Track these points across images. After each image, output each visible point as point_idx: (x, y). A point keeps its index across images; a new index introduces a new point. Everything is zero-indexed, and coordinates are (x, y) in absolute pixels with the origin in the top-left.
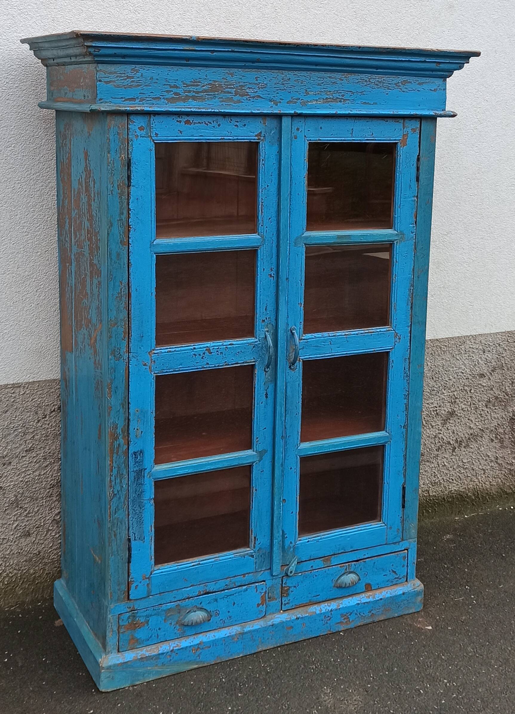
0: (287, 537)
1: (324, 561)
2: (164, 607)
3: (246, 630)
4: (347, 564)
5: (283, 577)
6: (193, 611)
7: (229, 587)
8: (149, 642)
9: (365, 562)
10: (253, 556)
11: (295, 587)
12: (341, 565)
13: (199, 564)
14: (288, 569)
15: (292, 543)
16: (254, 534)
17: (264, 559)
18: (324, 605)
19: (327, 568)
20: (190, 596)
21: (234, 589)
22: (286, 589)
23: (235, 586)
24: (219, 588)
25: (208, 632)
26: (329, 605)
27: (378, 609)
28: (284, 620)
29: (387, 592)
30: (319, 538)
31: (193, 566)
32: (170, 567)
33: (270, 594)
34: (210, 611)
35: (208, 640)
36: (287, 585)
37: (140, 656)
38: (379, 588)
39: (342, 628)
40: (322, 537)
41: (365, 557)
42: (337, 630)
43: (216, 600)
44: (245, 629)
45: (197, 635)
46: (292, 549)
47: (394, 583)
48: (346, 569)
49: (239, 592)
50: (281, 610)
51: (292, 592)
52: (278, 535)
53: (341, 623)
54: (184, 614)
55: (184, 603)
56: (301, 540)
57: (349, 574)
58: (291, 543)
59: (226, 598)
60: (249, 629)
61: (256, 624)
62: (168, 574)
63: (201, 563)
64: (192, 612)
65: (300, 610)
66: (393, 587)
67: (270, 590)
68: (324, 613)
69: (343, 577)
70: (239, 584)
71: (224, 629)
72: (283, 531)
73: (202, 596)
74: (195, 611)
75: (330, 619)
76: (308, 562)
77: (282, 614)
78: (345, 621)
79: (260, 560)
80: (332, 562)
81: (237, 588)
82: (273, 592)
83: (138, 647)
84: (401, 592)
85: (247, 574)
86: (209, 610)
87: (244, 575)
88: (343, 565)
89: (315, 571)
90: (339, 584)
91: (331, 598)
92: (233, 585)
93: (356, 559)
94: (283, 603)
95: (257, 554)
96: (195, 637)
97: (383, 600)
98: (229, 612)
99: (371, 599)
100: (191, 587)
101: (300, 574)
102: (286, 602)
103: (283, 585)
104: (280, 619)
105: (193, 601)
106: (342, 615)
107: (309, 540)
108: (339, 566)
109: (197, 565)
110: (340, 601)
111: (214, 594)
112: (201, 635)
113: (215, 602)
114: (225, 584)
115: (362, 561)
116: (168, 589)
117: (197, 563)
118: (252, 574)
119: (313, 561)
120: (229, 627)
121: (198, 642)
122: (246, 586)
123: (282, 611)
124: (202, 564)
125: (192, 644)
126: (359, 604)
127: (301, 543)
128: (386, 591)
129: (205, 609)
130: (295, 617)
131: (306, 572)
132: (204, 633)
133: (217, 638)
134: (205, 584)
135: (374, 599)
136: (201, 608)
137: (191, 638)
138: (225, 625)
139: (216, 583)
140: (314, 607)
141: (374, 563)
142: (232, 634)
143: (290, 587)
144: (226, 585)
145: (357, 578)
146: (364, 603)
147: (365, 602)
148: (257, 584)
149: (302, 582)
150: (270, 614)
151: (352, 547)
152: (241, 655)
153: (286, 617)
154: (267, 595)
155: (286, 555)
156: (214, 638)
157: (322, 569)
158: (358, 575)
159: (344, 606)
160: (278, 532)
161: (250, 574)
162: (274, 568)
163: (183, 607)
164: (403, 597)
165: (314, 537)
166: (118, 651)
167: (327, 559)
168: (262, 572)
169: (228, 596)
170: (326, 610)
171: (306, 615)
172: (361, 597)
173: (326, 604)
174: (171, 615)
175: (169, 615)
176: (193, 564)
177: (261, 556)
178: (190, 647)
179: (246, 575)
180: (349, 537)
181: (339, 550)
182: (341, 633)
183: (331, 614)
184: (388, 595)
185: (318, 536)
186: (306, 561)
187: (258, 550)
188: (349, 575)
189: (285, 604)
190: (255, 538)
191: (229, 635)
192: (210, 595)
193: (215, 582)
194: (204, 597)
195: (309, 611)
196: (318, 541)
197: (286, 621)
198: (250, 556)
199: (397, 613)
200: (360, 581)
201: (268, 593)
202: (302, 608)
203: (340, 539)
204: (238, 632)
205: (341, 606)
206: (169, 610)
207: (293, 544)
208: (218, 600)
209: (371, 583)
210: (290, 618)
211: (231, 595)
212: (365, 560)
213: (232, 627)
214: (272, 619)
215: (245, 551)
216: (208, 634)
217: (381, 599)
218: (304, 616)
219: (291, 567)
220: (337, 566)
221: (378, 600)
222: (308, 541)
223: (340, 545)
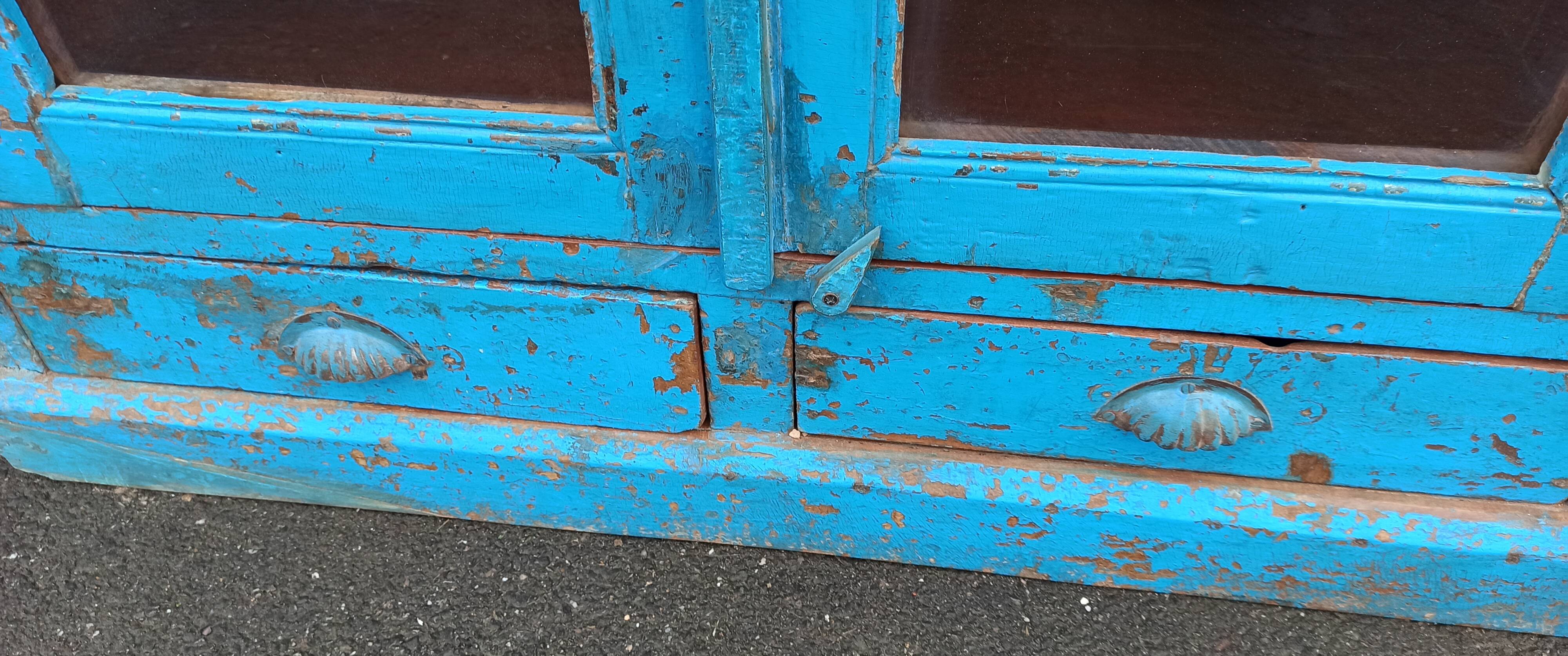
0: (814, 116)
1: (1055, 291)
2: (174, 267)
3: (595, 458)
4: (1202, 343)
5: (795, 304)
6: (321, 319)
7: (497, 273)
8: (160, 375)
9: (1325, 359)
10: (609, 167)
11: (867, 362)
12: (1162, 338)
13: (293, 129)
14: (816, 280)
15: (851, 157)
16: (602, 49)
17: (681, 196)
18: (1022, 472)
19: (1067, 328)
20: (296, 257)
21: (518, 288)
22: (813, 356)
23: (524, 277)
24: (441, 264)
25: (426, 416)
26: (1049, 480)
27: (1325, 571)
28: (791, 474)
29: (1412, 524)
30: (1044, 168)
31: (261, 128)
32: (133, 105)
33: (729, 356)
34: (416, 344)
35: (417, 444)
36: (821, 343)
37: (120, 413)
38: (1377, 489)
39: (1100, 578)
40: (1065, 169)
41: (1338, 336)
42: (1072, 576)
43: (435, 310)
44: (591, 454)
45: (373, 413)
46: (850, 189)
47: (1487, 488)
48: (1191, 363)
49: (546, 309)
50: (796, 427)
51: (849, 377)
52: (740, 91)
53: (1098, 561)
54: (288, 321)
55: (268, 279)
56: (916, 154)
57: (1201, 388)
58: (845, 153)
59: (483, 313)
60: (610, 459)
61: (649, 448)
62: (134, 135)
63: (301, 123)
64: (321, 325)
65: (882, 453)
66: (1460, 510)
67: (728, 338)
68: (1007, 508)
69: (1159, 393)
70: (550, 275)
71: (496, 422)
72: (790, 78)
73: (355, 274)
74: (334, 325)
75: (1038, 535)
76: (954, 272)
77: (797, 443)
78: (1121, 563)
79: (656, 198)
80: (1106, 308)
81: (537, 289)
82: (747, 353)
83: (121, 375)
84: (1505, 547)
85: (589, 239)
86: (410, 339)
87: (571, 242)
88: (1175, 339)
89: (986, 323)
90: (1129, 417)
91: (1072, 453)
92: (514, 271)
93: (1272, 333)
94: (803, 406)
95: (639, 163)
96: (364, 413)
97: (1368, 548)
98: (509, 370)
99: (1300, 526)
100: (290, 223)
101: (896, 316)
102: (816, 408)
103: (799, 340)
104: (771, 465)
105: (315, 283)
106: (1110, 540)
107: (975, 164)
108: (1151, 337)
109: (281, 128)
110: (1114, 482)
111: (416, 281)
112: (388, 417)
113: (432, 317)
114: (468, 256)
115: (1303, 351)
116: (158, 196)
117: (282, 120)
118: (616, 249)
119: (984, 275)
120: (524, 426)
121: (374, 439)
122: (588, 293)
123: (795, 434)
124: (308, 133)
125: (344, 436)
126: (1218, 526)
127: (914, 176)
128: (1409, 517)
129: (384, 330)
130: (853, 480)
131: (936, 318)
132: (404, 414)
133: (455, 446)
134: (359, 229)
135: (1319, 532)
136: (362, 321)
137: (347, 414)
138: (504, 410)
139: (418, 238)
140: (961, 466)
141: (1389, 379)
142: (529, 454)
143: (836, 357)
144: (479, 260)
145: (1248, 416)
146: (1254, 532)
147: (1256, 525)
148: (644, 299)
149: (909, 353)
150: (735, 428)
151: (1259, 269)
152: (591, 529)
153: (803, 466)
154: (710, 355)
155: (813, 206)
156: (443, 446)
157: (1039, 327)
158: (1259, 406)
159: (1130, 511)
160: (740, 75)
161: (603, 247)
162: (732, 254)
163: (270, 290)
164: (1508, 570)
165: (1007, 158)
166: (47, 369)
167: (1074, 289)
168: (674, 254)
169: (491, 308)
170: (1021, 499)
171: (907, 488)
172: (1249, 500)
173: (1034, 474)
174: (225, 308)
175: (212, 302)
176: (256, 120)
177: (663, 178)
178: (337, 443)
179: (582, 245)
180: (1253, 210)
181: (1167, 262)
182: (1084, 601)
183: (1049, 520)
184: (1415, 538)
185: (1037, 159)
186: (938, 265)
187: (638, 144)
188: (1199, 394)
189: (813, 415)
190: (608, 73)
191: (514, 454)
192: (395, 279)
193: (411, 232)
194: (364, 281)
195: (933, 475)
196: (1028, 185)
197: (800, 480)
198: (592, 161)
199: (1436, 610)
200: (1265, 435)
201: (719, 351)
202: (900, 453)
203: (1189, 211)
204: (556, 457)
205: (1112, 507)
206: (209, 287)
207: (861, 163)
208: (444, 311)
209: (1334, 458)
210: (824, 475)
211: (507, 309)
212: (1327, 352)
213: (536, 427)
214: (732, 451)
215: (561, 131)
216: (423, 422)
217: (1362, 542)
218: (897, 487)
219: (830, 277)
220: (1130, 335)
221: (1343, 542)
222: (963, 172)
223: (1178, 238)
